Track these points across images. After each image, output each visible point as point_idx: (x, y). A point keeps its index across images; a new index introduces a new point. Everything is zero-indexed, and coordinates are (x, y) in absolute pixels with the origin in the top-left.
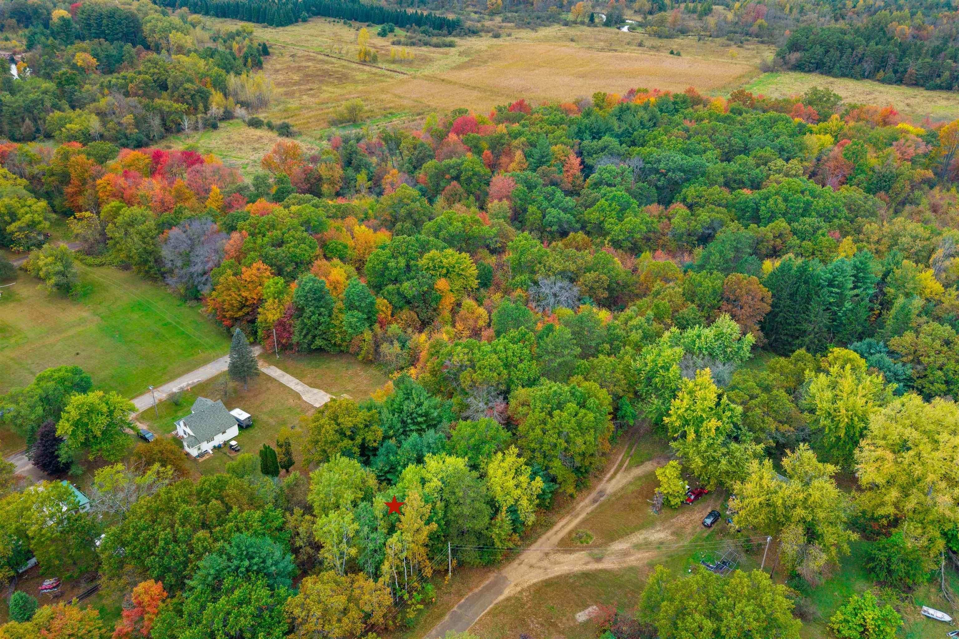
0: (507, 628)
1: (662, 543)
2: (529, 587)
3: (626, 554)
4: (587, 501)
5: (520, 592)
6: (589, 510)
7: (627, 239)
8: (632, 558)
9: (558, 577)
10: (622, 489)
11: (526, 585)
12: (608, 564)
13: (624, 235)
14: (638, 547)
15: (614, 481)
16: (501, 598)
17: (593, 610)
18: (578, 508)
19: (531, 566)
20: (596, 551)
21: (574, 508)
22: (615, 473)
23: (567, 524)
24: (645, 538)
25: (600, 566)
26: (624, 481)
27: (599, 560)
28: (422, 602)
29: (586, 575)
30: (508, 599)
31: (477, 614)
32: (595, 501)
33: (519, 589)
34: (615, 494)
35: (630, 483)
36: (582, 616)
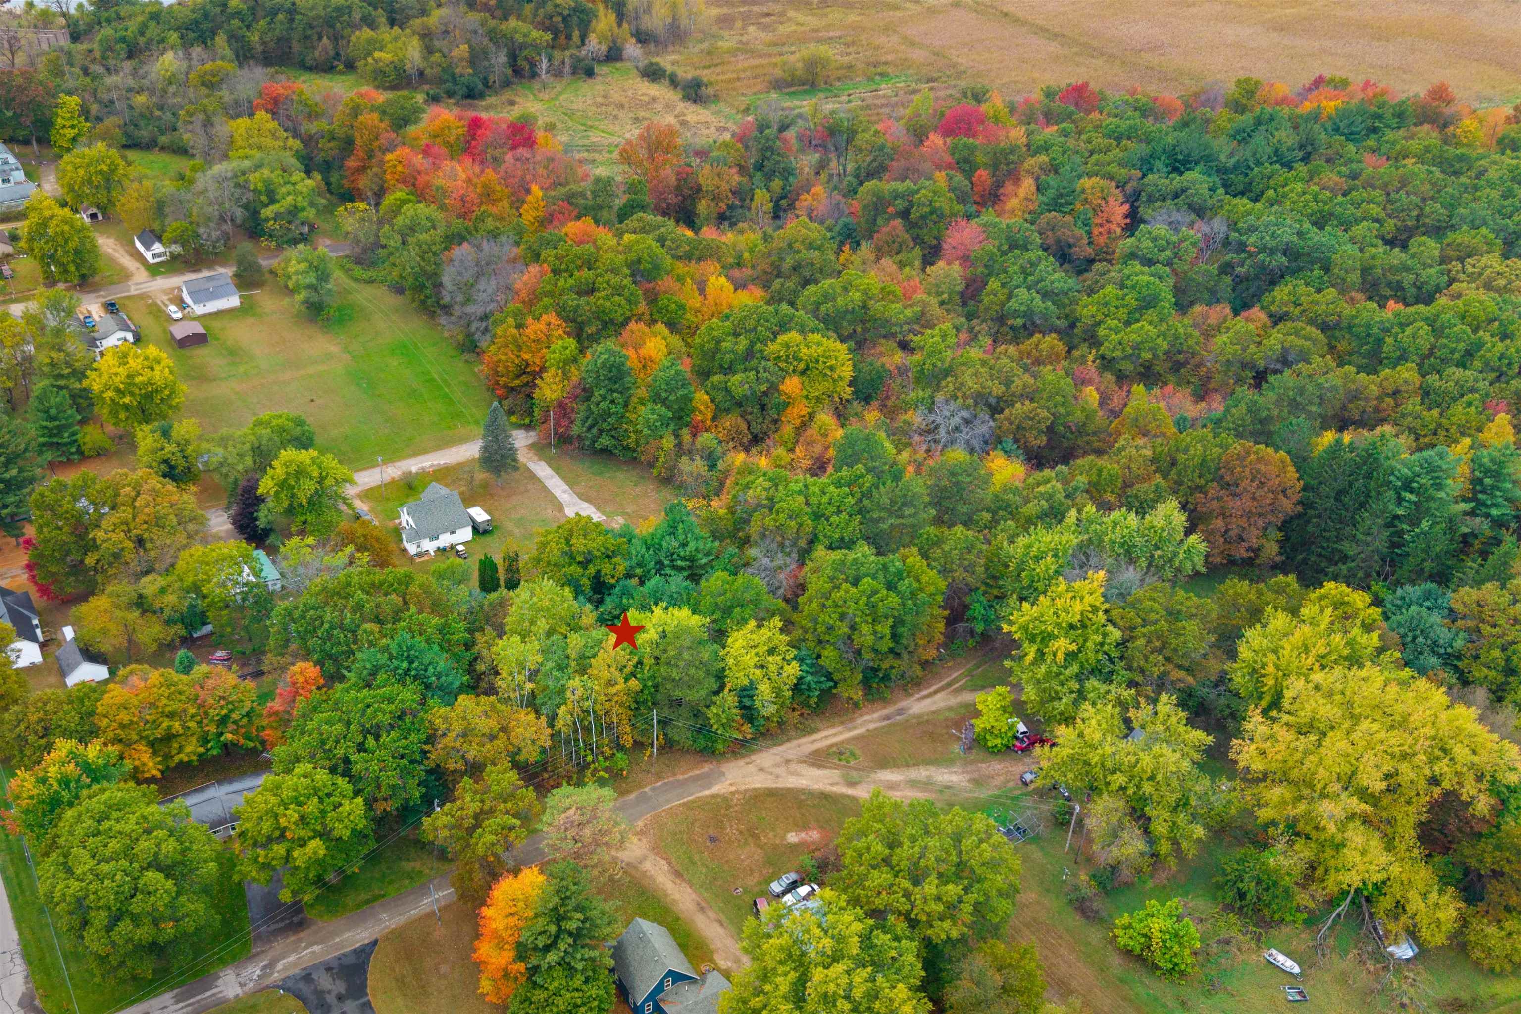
0: (697, 824)
1: (949, 787)
2: (746, 791)
3: (892, 786)
4: (876, 715)
5: (733, 793)
6: (872, 726)
7: (1126, 357)
8: (898, 794)
9: (788, 789)
10: (934, 712)
11: (743, 787)
12: (862, 793)
13: (1123, 350)
14: (913, 784)
15: (928, 701)
16: (707, 792)
17: (815, 835)
18: (859, 721)
19: (761, 770)
20: (854, 774)
21: (852, 720)
22: (936, 692)
23: (835, 735)
24: (928, 777)
25: (850, 791)
26: (942, 704)
27: (852, 784)
28: (607, 770)
29: (825, 796)
30: (713, 796)
31: (668, 801)
32: (887, 718)
33: (733, 789)
34: (920, 716)
35: (950, 709)
36: (793, 838)
